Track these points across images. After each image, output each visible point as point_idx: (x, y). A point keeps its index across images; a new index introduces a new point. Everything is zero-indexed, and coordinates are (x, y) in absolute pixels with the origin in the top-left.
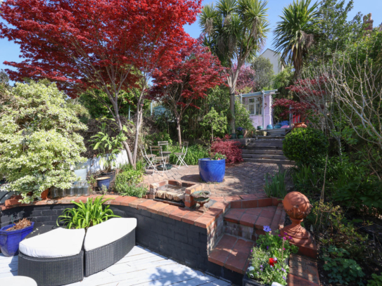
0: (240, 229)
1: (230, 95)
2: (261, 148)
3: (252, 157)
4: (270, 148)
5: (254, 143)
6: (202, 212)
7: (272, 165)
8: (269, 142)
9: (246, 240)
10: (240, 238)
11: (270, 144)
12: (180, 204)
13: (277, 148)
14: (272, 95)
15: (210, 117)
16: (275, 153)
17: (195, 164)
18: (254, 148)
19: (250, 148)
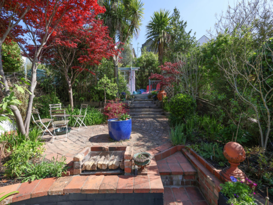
0: (171, 178)
1: (114, 66)
2: (139, 108)
3: (134, 115)
4: (145, 108)
5: (133, 105)
6: (146, 174)
7: (150, 119)
8: (143, 103)
9: (178, 187)
10: (172, 187)
11: (144, 104)
12: (118, 172)
13: (150, 108)
14: (136, 71)
15: (103, 83)
16: (149, 111)
17: (93, 124)
18: (134, 108)
19: (131, 108)
